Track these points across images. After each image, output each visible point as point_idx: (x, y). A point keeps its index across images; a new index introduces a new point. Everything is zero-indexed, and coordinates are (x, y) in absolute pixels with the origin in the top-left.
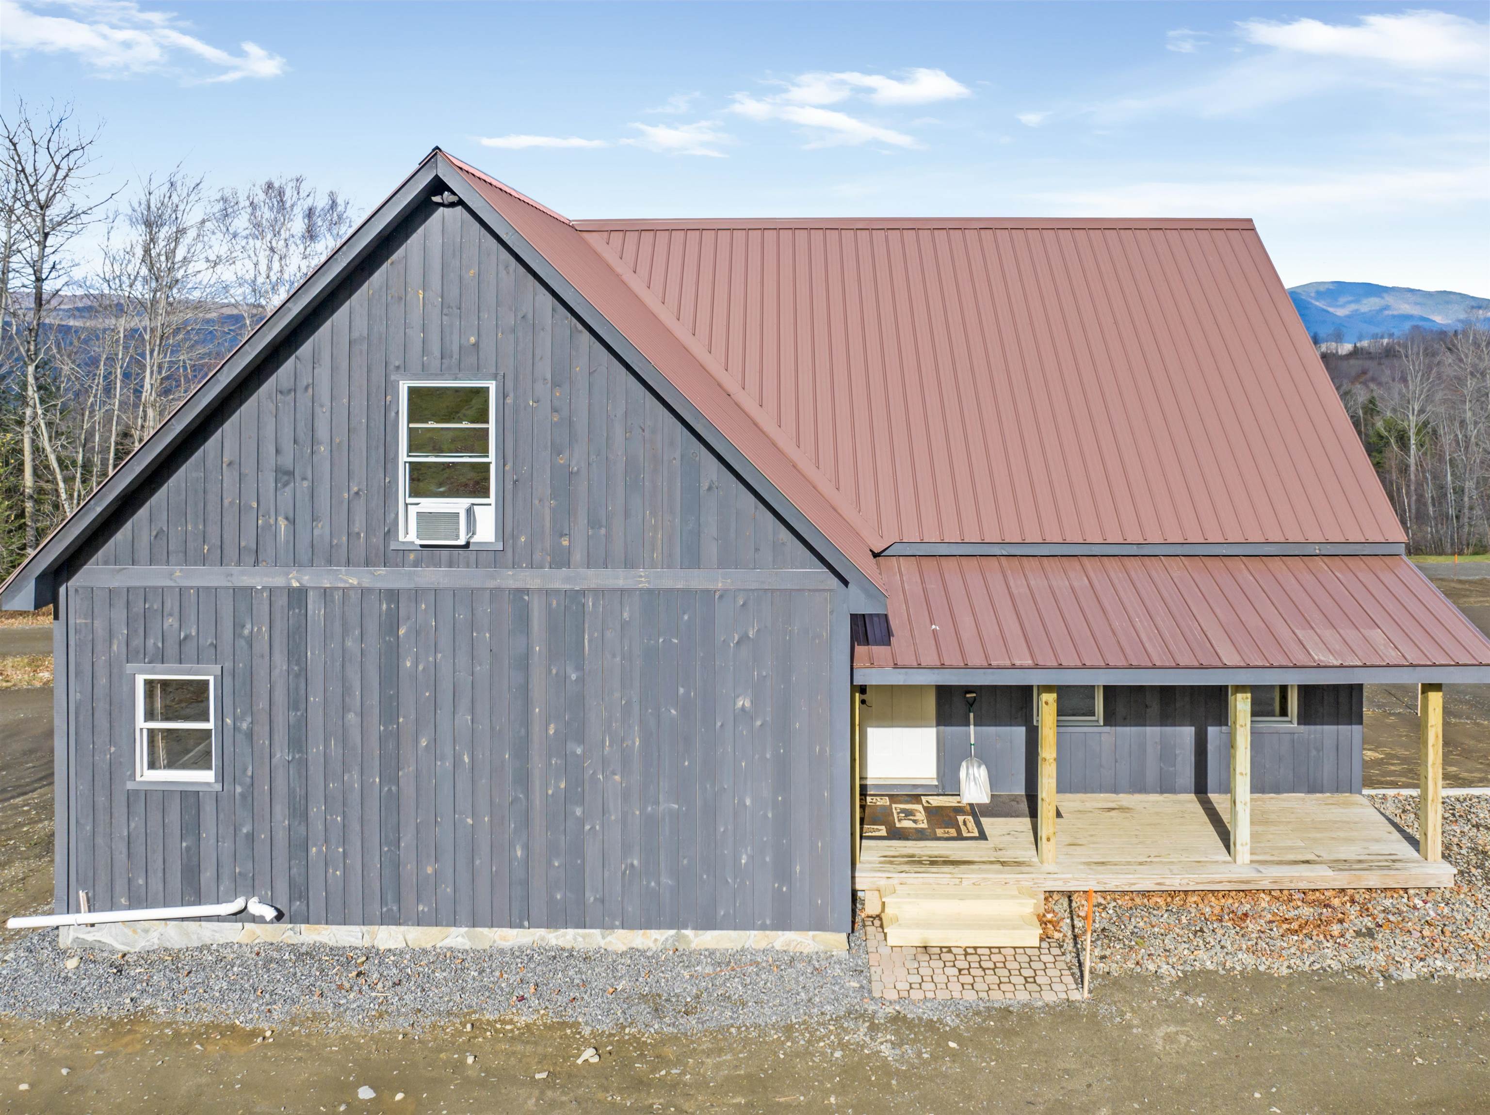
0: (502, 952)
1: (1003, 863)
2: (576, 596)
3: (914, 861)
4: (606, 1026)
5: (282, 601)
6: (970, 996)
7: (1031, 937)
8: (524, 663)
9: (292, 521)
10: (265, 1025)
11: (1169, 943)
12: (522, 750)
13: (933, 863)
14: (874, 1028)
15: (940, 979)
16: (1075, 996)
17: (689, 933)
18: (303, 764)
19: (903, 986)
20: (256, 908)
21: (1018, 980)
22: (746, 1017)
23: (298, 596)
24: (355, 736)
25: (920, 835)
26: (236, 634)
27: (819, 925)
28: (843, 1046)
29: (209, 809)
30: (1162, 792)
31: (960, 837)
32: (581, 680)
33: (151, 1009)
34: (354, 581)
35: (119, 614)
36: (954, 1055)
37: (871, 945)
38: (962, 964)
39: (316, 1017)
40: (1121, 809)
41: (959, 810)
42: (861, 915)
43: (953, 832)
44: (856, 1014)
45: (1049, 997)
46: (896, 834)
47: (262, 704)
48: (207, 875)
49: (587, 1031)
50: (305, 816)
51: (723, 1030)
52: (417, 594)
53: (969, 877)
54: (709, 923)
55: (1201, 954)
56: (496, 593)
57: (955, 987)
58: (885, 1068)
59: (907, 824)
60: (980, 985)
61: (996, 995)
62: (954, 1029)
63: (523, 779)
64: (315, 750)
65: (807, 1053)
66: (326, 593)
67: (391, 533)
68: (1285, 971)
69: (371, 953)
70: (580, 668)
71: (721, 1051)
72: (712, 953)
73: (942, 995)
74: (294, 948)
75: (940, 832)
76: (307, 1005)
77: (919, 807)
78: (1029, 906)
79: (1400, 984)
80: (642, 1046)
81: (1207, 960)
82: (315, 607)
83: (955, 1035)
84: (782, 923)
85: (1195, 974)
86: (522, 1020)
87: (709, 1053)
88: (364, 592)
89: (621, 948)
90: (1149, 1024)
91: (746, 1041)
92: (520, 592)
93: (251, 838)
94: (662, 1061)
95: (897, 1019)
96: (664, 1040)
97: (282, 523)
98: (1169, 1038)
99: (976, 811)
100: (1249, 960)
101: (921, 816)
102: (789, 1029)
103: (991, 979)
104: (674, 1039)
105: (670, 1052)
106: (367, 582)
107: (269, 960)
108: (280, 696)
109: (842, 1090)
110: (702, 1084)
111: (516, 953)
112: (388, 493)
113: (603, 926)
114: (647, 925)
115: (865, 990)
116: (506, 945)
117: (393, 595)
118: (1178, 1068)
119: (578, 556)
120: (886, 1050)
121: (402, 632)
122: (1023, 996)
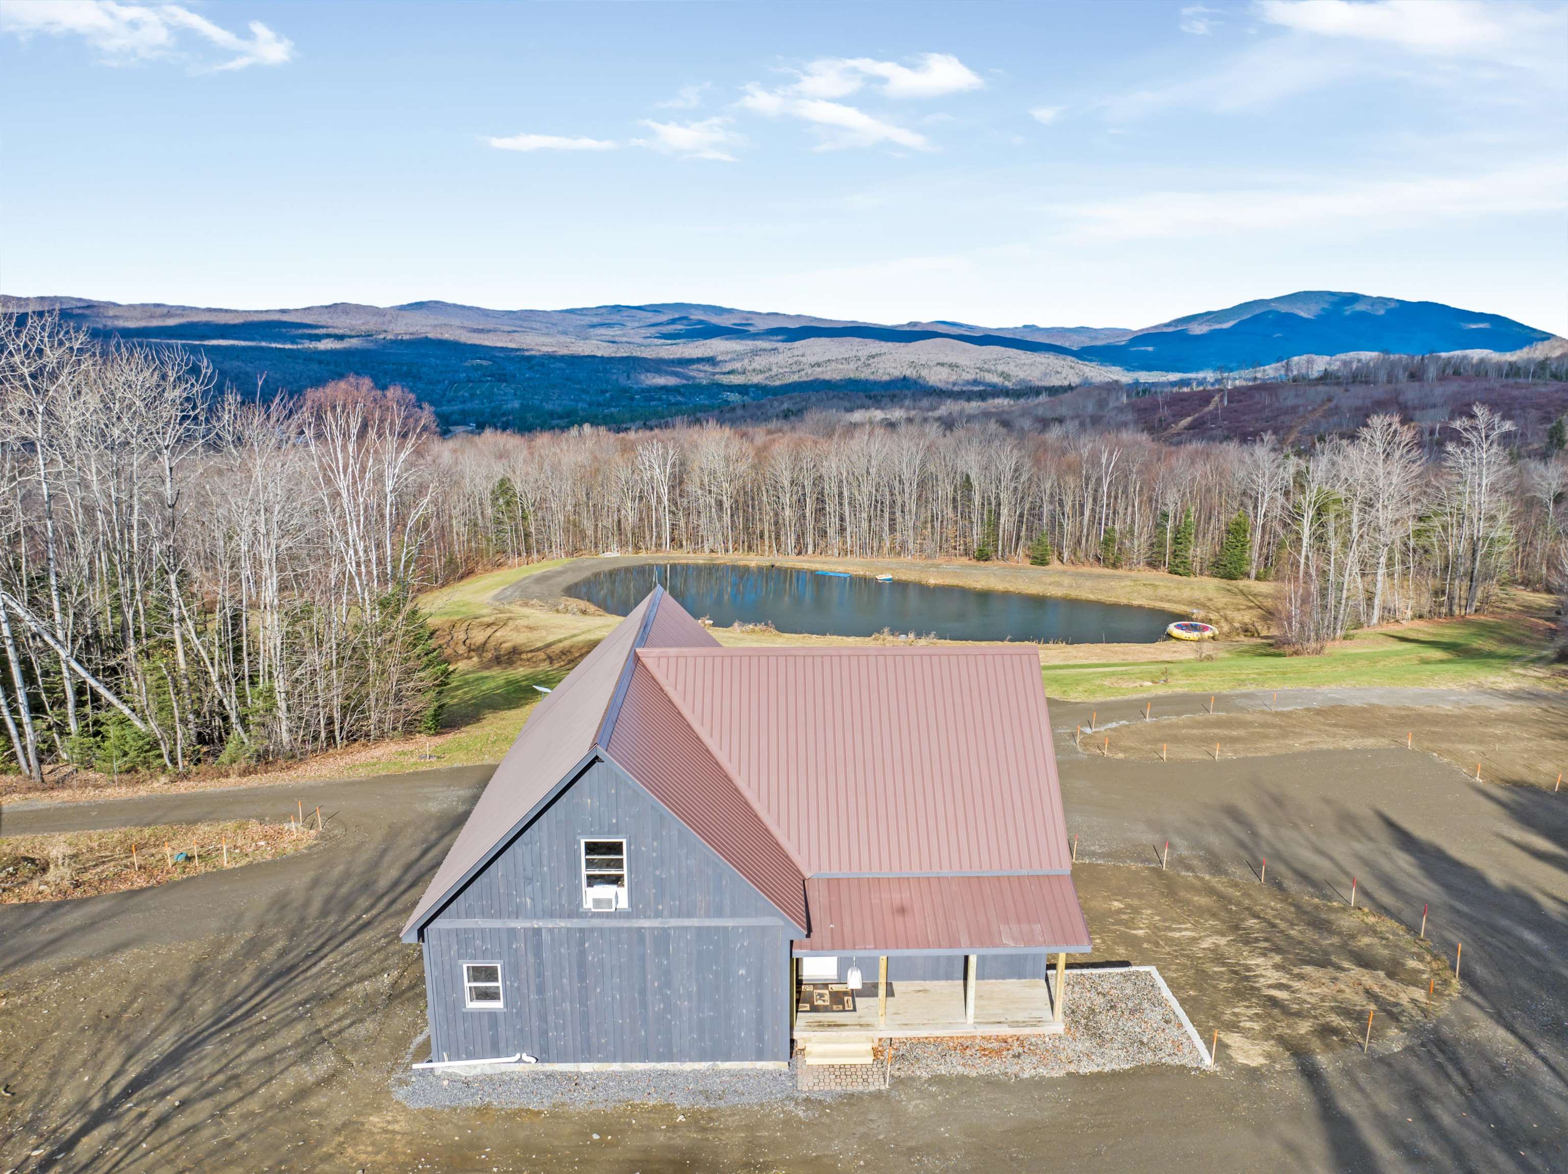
0: (637, 1073)
1: (861, 1025)
2: (665, 931)
3: (821, 1025)
4: (686, 1105)
5: (530, 933)
6: (839, 1088)
7: (869, 1060)
8: (642, 958)
9: (533, 899)
10: (542, 1108)
11: (929, 1062)
12: (643, 992)
13: (829, 1026)
14: (797, 1104)
15: (827, 1081)
16: (883, 1088)
17: (719, 1063)
18: (543, 1000)
19: (811, 1084)
20: (525, 1057)
21: (860, 1080)
22: (745, 1099)
23: (538, 932)
24: (568, 988)
25: (826, 1009)
26: (510, 948)
27: (775, 1058)
28: (784, 1112)
29: (501, 1019)
30: (947, 979)
31: (844, 1010)
32: (669, 964)
33: (490, 1103)
34: (563, 924)
35: (453, 939)
36: (828, 1115)
37: (799, 1064)
38: (837, 1073)
39: (563, 1104)
40: (925, 991)
41: (845, 993)
42: (796, 1049)
43: (841, 1007)
44: (790, 1098)
45: (872, 1088)
46: (815, 1009)
47: (524, 976)
48: (502, 1045)
49: (679, 1107)
50: (546, 1021)
51: (735, 1105)
52: (592, 930)
53: (844, 1033)
54: (728, 1059)
55: (942, 1067)
56: (629, 929)
57: (833, 1084)
58: (800, 1121)
59: (820, 1003)
60: (844, 1083)
61: (850, 1088)
62: (830, 1104)
63: (644, 1004)
64: (549, 994)
65: (769, 1115)
66: (551, 930)
67: (580, 904)
68: (975, 1075)
69: (578, 1074)
70: (668, 959)
71: (734, 1114)
72: (729, 1071)
73: (827, 1088)
74: (544, 1073)
75: (835, 1007)
76: (558, 1099)
77: (826, 992)
78: (869, 1047)
79: (1021, 1080)
80: (702, 1113)
81: (943, 1070)
82: (545, 936)
83: (830, 1106)
84: (760, 1057)
85: (936, 1076)
86: (651, 1103)
87: (730, 1116)
88: (569, 929)
89: (689, 1069)
90: (909, 1100)
91: (744, 1110)
92: (640, 929)
93: (522, 1030)
94: (711, 1119)
95: (807, 1100)
96: (711, 1111)
97: (528, 900)
98: (916, 1106)
99: (854, 994)
100: (960, 1069)
101: (827, 997)
102: (762, 1105)
103: (849, 1080)
104: (715, 1110)
105: (714, 1115)
106: (569, 925)
107: (534, 1079)
108: (531, 972)
109: (782, 1130)
110: (727, 1129)
111: (644, 1073)
112: (578, 888)
113: (680, 1061)
114: (701, 1060)
115: (795, 1086)
116: (638, 1069)
117: (582, 930)
118: (916, 1118)
119: (666, 913)
120: (801, 1114)
121: (587, 945)
122: (861, 1088)
